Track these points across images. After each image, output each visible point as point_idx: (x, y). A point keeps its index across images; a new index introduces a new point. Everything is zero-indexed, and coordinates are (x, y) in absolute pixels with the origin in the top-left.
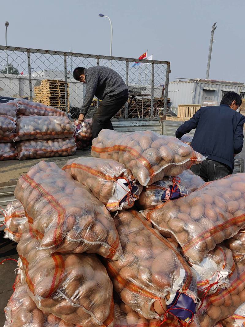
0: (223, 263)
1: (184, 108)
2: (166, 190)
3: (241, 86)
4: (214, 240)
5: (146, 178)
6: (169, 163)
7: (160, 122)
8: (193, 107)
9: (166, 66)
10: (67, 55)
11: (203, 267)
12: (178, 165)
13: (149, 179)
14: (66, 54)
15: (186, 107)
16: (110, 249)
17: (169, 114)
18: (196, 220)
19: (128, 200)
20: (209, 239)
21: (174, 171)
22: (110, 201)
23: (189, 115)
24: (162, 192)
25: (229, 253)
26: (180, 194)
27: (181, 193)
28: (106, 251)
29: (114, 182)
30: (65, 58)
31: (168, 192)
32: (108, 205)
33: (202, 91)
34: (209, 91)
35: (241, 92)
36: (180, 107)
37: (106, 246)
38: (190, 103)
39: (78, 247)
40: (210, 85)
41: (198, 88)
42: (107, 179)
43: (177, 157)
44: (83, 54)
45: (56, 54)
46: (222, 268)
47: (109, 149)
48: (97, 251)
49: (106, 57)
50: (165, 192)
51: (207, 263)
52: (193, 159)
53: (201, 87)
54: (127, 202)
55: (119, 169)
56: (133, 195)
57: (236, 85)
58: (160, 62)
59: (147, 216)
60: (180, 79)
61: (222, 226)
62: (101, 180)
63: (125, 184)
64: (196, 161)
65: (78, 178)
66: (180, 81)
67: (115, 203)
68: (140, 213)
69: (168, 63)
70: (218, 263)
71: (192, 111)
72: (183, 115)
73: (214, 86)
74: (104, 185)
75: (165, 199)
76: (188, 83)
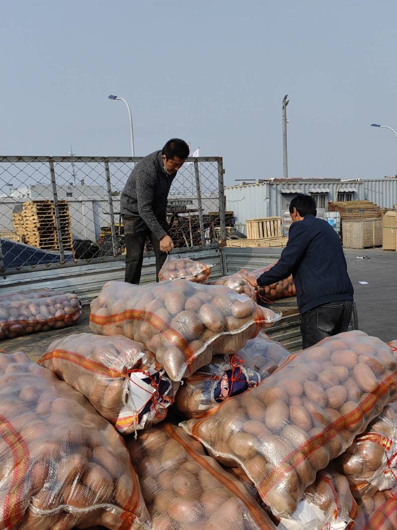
0: (334, 506)
1: (255, 224)
2: (221, 380)
3: (337, 183)
4: (311, 466)
5: (179, 365)
6: (218, 332)
7: (217, 251)
8: (270, 221)
9: (216, 164)
10: (54, 161)
11: (299, 521)
12: (235, 335)
13: (185, 368)
14: (53, 159)
15: (259, 222)
16: (123, 515)
17: (233, 236)
18: (276, 433)
19: (154, 407)
20: (302, 465)
21: (230, 346)
22: (122, 415)
23: (265, 234)
24: (215, 385)
25: (343, 485)
26: (246, 383)
27: (248, 380)
28: (116, 519)
29: (124, 379)
30: (52, 166)
31: (224, 384)
32: (118, 423)
33: (280, 196)
34: (291, 194)
35: (339, 192)
36: (249, 224)
37: (114, 510)
38: (264, 215)
39: (58, 521)
40: (291, 186)
41: (274, 193)
42: (111, 376)
43: (231, 322)
44: (81, 157)
45: (36, 160)
46: (334, 518)
47: (117, 318)
48: (98, 521)
49: (118, 158)
50: (220, 383)
51: (305, 511)
52: (258, 322)
53: (277, 190)
54: (153, 413)
55: (132, 354)
56: (162, 398)
57: (329, 183)
58: (207, 159)
59: (193, 431)
60: (245, 181)
61: (322, 436)
62: (102, 378)
63: (144, 380)
64: (265, 323)
65: (64, 376)
66: (244, 183)
67: (130, 417)
68: (181, 427)
69: (219, 160)
70: (325, 507)
71: (269, 227)
72: (255, 236)
73: (296, 186)
74: (107, 387)
75: (221, 395)
76: (256, 186)
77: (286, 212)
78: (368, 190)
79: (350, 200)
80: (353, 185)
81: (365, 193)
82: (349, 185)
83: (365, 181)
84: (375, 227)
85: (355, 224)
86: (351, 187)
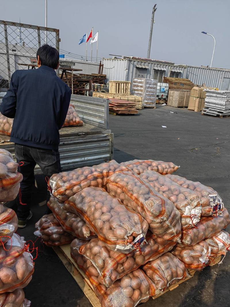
3: (172, 65)
15: (116, 83)
33: (135, 69)
34: (142, 69)
35: (171, 71)
36: (111, 83)
40: (143, 64)
58: (47, 29)
60: (116, 56)
69: (57, 31)
71: (122, 87)
72: (114, 91)
73: (146, 64)
76: (122, 61)
77: (135, 79)
78: (189, 73)
79: (178, 77)
80: (181, 68)
81: (187, 74)
82: (178, 68)
83: (188, 67)
84: (187, 95)
85: (176, 92)
86: (179, 69)
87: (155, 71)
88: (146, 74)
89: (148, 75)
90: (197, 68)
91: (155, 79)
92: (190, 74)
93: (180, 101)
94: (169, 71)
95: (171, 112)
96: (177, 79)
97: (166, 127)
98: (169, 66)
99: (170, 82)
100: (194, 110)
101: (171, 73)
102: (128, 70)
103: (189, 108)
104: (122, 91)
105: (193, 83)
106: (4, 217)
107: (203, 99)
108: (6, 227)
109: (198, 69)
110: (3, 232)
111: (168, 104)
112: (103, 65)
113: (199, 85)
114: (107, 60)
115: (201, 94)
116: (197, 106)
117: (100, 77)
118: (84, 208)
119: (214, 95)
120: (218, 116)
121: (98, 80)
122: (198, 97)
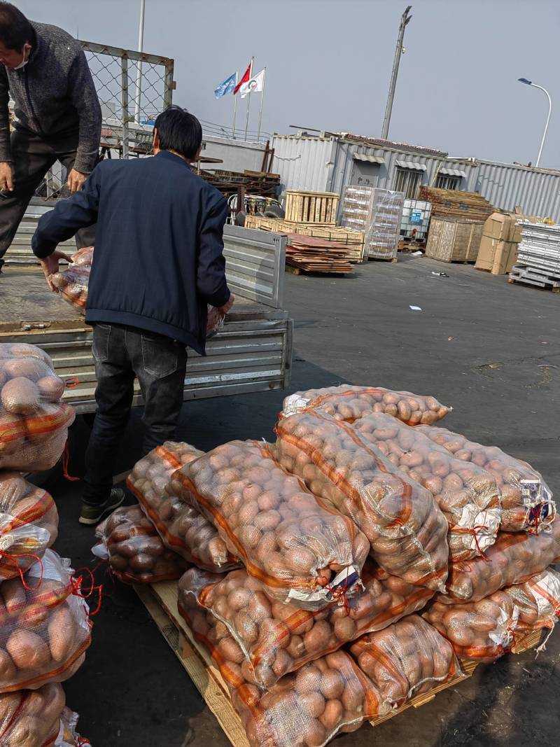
1: (299, 199)
3: (440, 158)
8: (322, 198)
15: (304, 197)
33: (350, 163)
34: (368, 163)
35: (439, 173)
36: (291, 196)
38: (320, 187)
40: (371, 151)
41: (343, 156)
53: (348, 152)
57: (428, 156)
58: (145, 57)
66: (303, 134)
69: (168, 63)
71: (318, 207)
72: (296, 216)
73: (378, 153)
76: (319, 142)
77: (349, 189)
78: (484, 179)
79: (454, 189)
80: (463, 166)
81: (478, 181)
82: (456, 165)
83: (482, 164)
84: (474, 235)
85: (447, 224)
86: (458, 169)
87: (399, 171)
88: (378, 177)
89: (383, 180)
90: (504, 167)
91: (399, 190)
92: (486, 181)
93: (457, 248)
94: (434, 171)
95: (433, 273)
96: (453, 191)
97: (420, 309)
98: (435, 160)
99: (436, 200)
100: (489, 271)
101: (438, 178)
102: (333, 166)
103: (478, 265)
104: (317, 216)
105: (492, 203)
106: (26, 509)
107: (514, 245)
108: (30, 534)
109: (505, 169)
110: (22, 544)
111: (427, 253)
112: (273, 150)
113: (506, 209)
114: (283, 139)
115: (509, 231)
116: (499, 262)
117: (264, 180)
118: (216, 496)
119: (542, 235)
120: (549, 288)
121: (259, 188)
122: (501, 240)
